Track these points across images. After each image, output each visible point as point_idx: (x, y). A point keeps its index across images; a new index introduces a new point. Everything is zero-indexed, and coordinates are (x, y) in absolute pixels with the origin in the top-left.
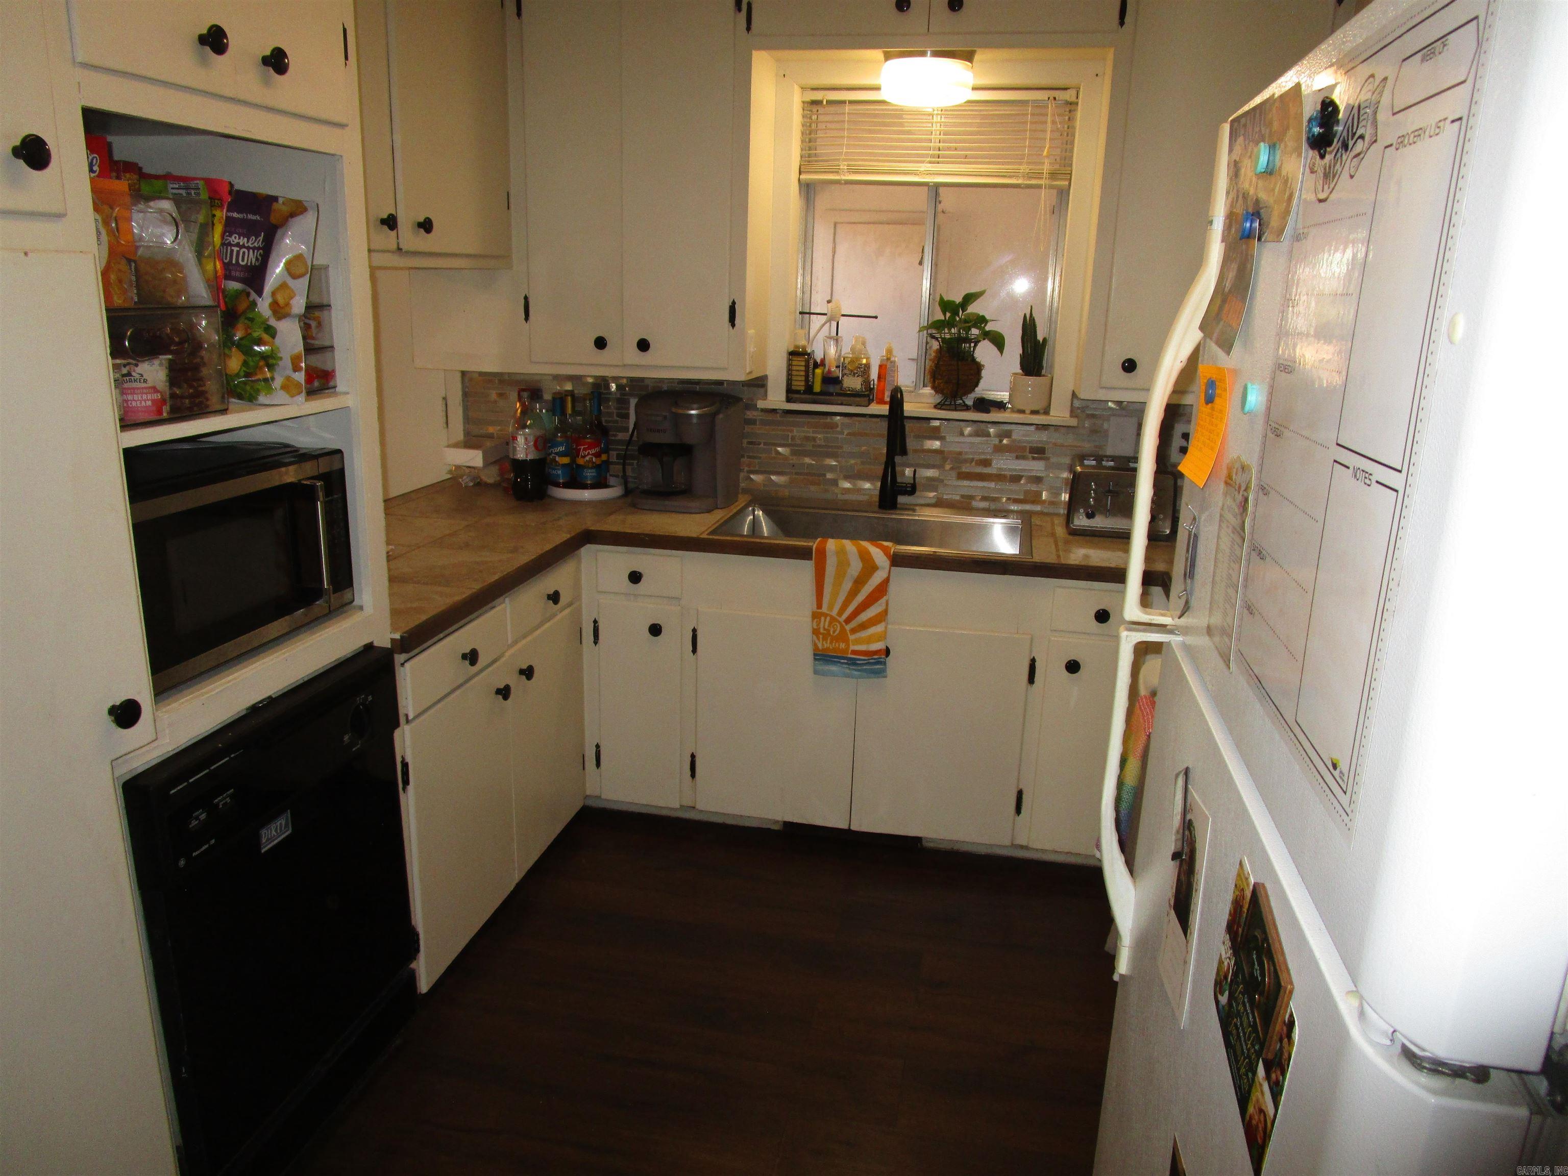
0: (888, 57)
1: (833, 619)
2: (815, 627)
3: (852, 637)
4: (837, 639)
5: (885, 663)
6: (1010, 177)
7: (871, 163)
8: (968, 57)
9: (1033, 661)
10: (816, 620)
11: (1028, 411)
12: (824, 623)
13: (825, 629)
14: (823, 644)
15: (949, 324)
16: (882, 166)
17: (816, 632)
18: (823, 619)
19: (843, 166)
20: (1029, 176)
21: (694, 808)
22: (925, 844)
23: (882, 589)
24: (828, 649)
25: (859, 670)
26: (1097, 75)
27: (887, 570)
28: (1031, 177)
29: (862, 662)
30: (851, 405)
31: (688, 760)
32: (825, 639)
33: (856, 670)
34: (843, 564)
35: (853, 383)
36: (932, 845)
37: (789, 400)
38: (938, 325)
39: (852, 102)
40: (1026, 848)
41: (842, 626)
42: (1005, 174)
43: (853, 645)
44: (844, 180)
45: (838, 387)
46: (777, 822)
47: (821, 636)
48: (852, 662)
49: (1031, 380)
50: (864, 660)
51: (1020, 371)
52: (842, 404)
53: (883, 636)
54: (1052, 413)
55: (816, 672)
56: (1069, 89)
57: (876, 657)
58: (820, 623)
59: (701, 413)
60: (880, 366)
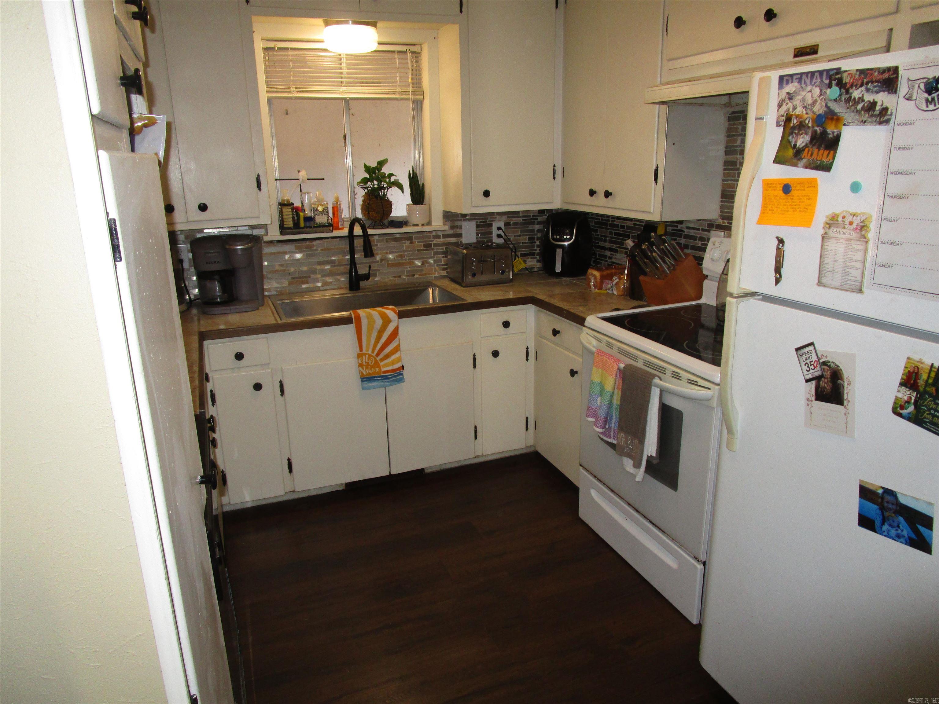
0: (327, 24)
1: (370, 356)
2: (360, 362)
3: (382, 364)
4: (373, 367)
5: (402, 374)
6: (392, 94)
7: (310, 87)
8: (374, 25)
9: (474, 355)
10: (360, 358)
11: (420, 225)
12: (365, 359)
13: (366, 362)
14: (366, 372)
15: (370, 180)
16: (317, 88)
17: (361, 365)
18: (364, 357)
19: (293, 88)
20: (402, 93)
21: (294, 491)
22: (426, 471)
23: (395, 334)
24: (369, 374)
25: (388, 382)
26: (435, 38)
27: (397, 321)
28: (402, 94)
29: (390, 376)
30: (323, 233)
31: (286, 462)
32: (367, 368)
33: (387, 382)
34: (371, 322)
35: (321, 219)
36: (429, 471)
37: (281, 233)
38: (365, 181)
39: (293, 49)
40: (483, 455)
41: (375, 358)
42: (388, 92)
43: (383, 368)
44: (295, 97)
45: (312, 222)
46: (342, 485)
47: (364, 367)
48: (385, 378)
49: (418, 207)
50: (391, 375)
51: (412, 203)
52: (316, 233)
53: (399, 360)
54: (433, 224)
55: (363, 389)
56: (416, 45)
57: (397, 372)
58: (362, 360)
59: (246, 247)
60: (333, 208)
